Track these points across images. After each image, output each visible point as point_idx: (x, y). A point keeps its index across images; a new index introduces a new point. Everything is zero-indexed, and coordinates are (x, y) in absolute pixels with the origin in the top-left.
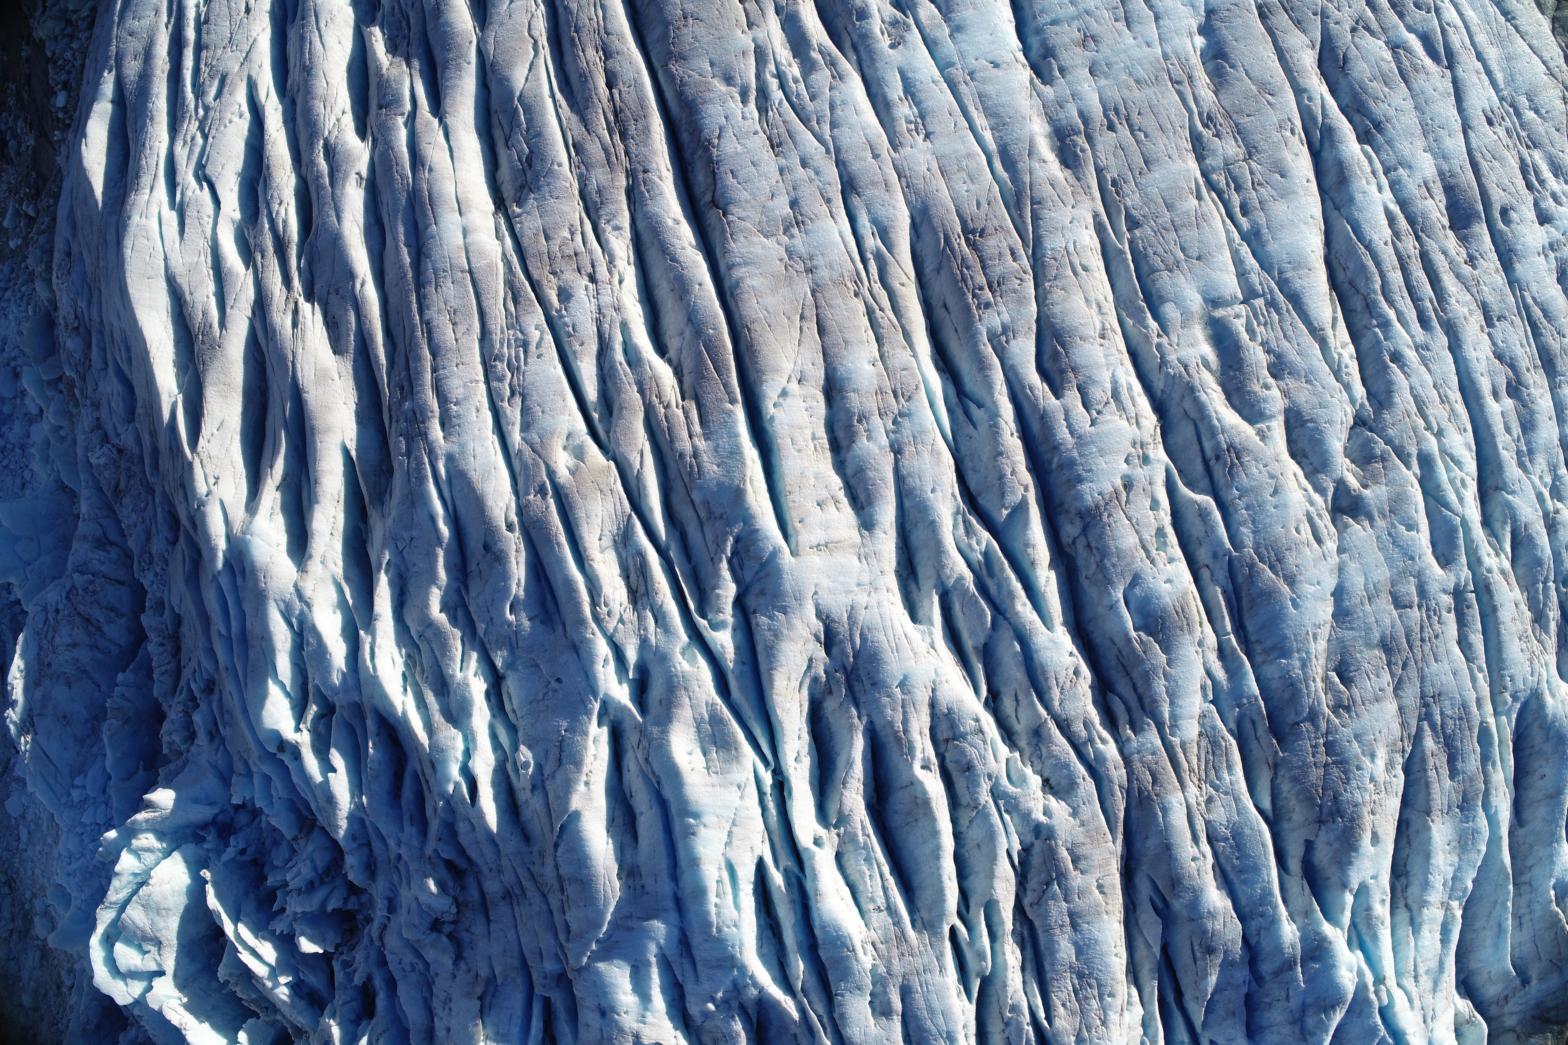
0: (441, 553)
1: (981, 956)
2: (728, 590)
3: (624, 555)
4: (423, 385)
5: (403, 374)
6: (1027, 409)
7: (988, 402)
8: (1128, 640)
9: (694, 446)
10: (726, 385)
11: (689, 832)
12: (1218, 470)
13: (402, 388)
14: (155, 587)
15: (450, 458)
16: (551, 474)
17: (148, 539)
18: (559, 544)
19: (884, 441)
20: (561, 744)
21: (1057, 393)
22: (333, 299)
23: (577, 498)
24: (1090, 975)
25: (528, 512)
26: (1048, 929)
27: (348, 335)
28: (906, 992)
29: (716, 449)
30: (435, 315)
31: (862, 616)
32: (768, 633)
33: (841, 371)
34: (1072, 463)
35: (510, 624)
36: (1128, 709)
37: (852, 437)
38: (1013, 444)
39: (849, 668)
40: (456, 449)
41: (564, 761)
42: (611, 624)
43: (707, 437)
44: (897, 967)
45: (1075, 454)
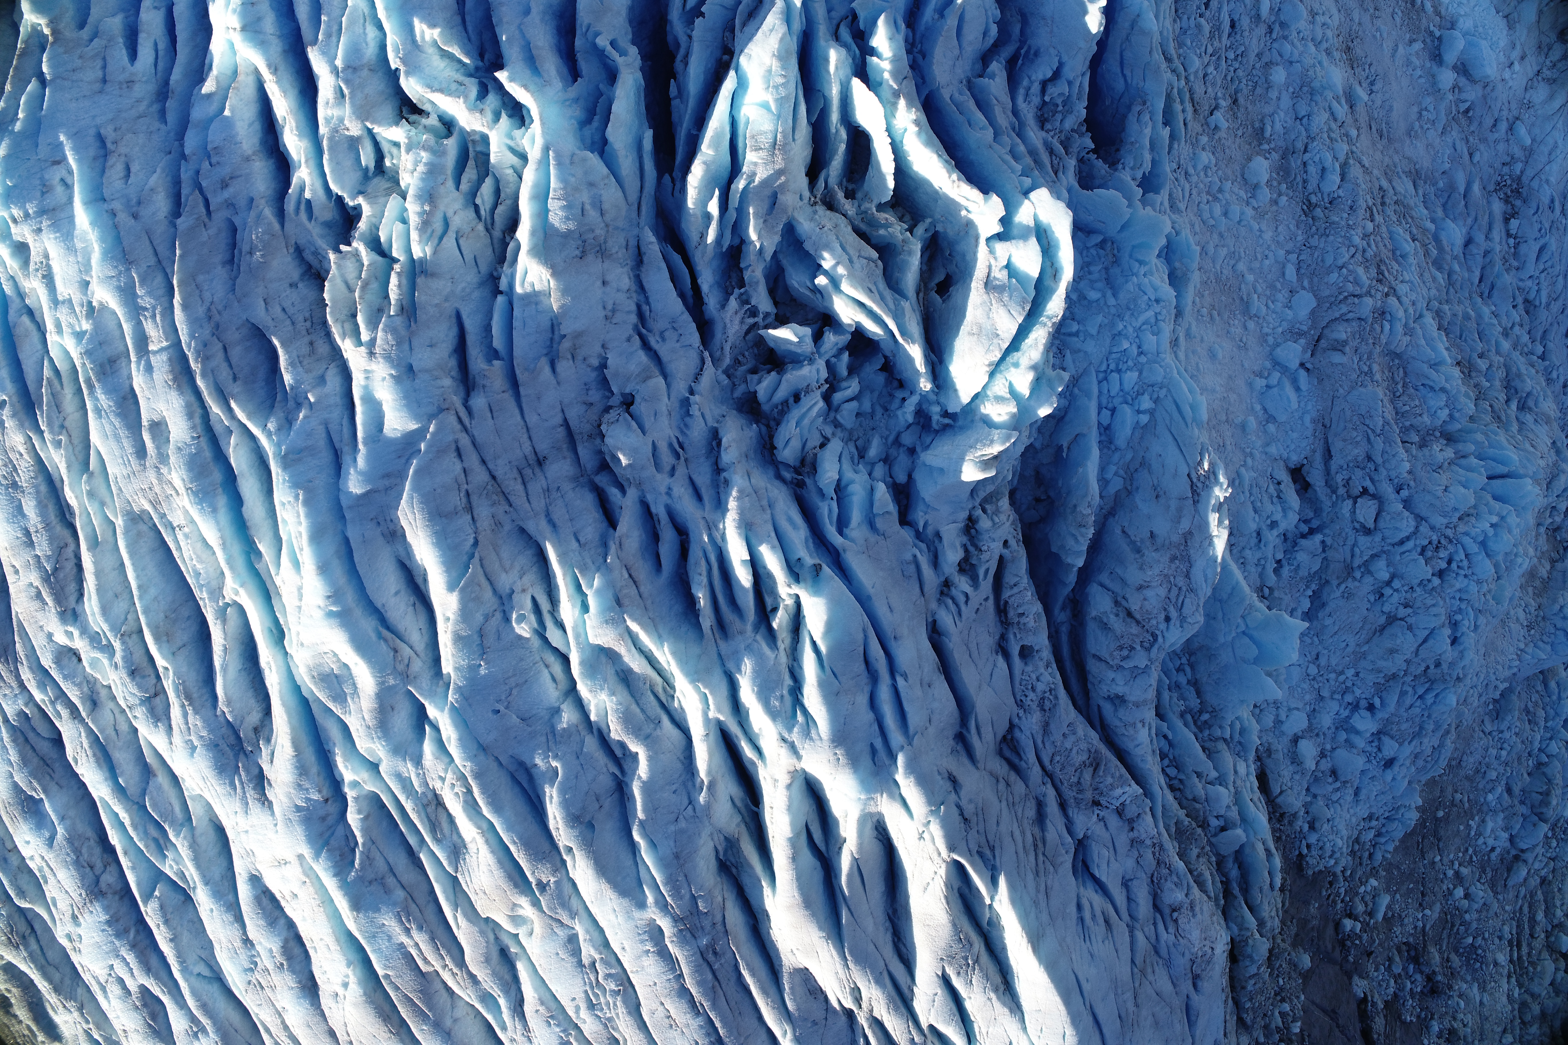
0: (640, 814)
1: (91, 494)
2: (353, 818)
3: (455, 837)
4: (688, 963)
5: (716, 967)
6: (163, 974)
7: (193, 979)
8: (45, 791)
9: (411, 937)
10: (397, 988)
11: (335, 596)
12: (23, 927)
13: (715, 953)
14: (1034, 676)
15: (641, 905)
16: (536, 904)
17: (1046, 727)
18: (515, 843)
19: (258, 947)
20: (484, 652)
21: (144, 990)
22: (819, 1014)
23: (505, 885)
24: (7, 488)
25: (553, 865)
26: (48, 526)
27: (791, 988)
28: (141, 452)
29: (390, 938)
30: (691, 1022)
31: (237, 805)
32: (308, 786)
33: (306, 1004)
34: (118, 935)
35: (556, 757)
36: (34, 729)
37: (286, 951)
38: (165, 947)
39: (242, 756)
40: (637, 914)
41: (476, 637)
42: (450, 776)
43: (402, 946)
44: (152, 475)
45: (117, 943)
